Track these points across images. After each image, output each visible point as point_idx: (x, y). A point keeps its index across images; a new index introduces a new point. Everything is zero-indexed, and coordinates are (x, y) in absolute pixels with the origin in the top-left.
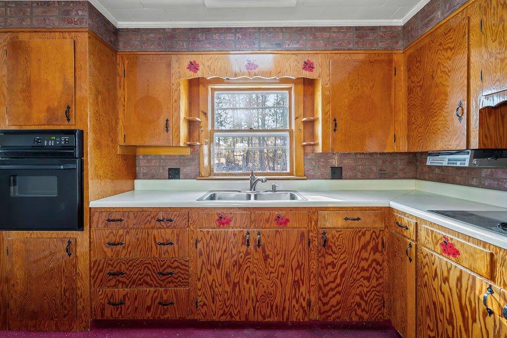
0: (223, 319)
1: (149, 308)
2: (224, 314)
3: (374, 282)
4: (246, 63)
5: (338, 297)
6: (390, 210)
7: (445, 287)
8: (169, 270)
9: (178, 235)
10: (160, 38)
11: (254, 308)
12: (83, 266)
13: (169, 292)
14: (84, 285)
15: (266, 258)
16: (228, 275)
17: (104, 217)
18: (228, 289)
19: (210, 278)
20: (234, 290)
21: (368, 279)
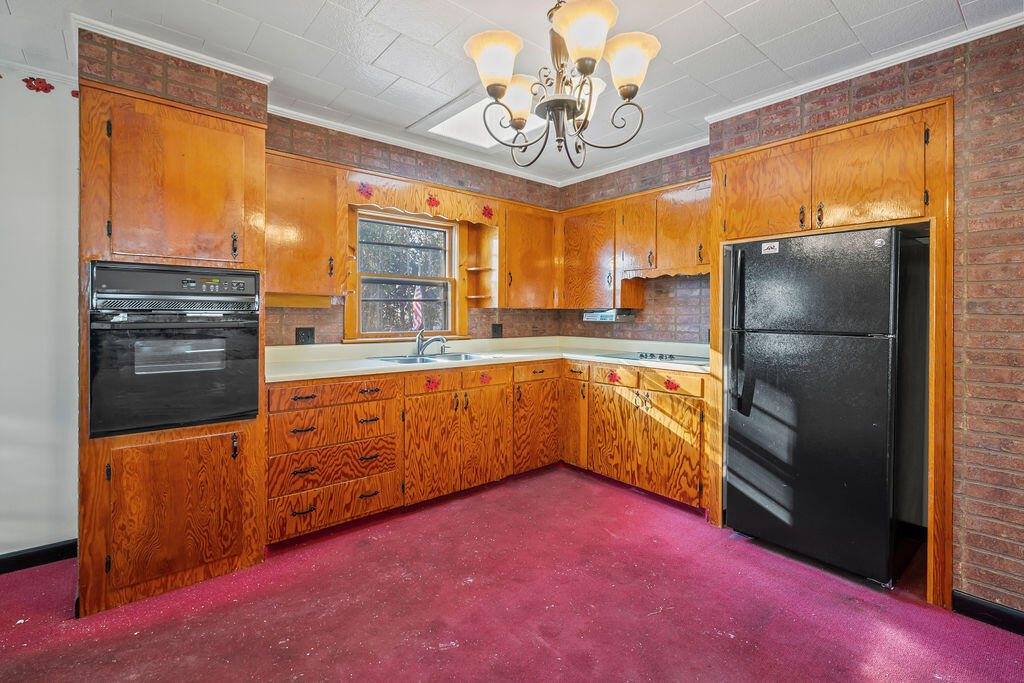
0: (431, 496)
1: (348, 507)
2: (433, 490)
3: (552, 428)
4: (427, 197)
5: (528, 447)
6: (563, 360)
7: (611, 406)
8: (374, 453)
9: (384, 408)
11: (461, 476)
12: (255, 467)
13: (370, 483)
14: (256, 497)
15: (472, 420)
16: (436, 446)
17: (289, 396)
18: (436, 461)
19: (419, 453)
20: (442, 461)
21: (548, 426)
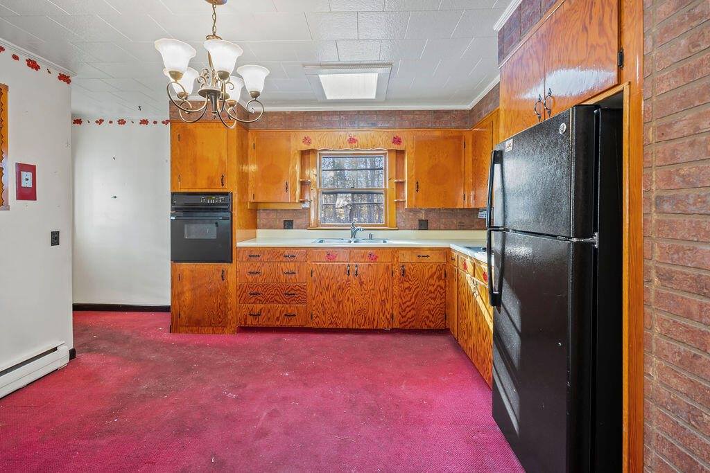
0: (331, 327)
1: (278, 319)
2: (331, 323)
3: (438, 301)
4: (348, 138)
5: (413, 312)
8: (292, 292)
9: (299, 267)
10: (281, 119)
11: (353, 319)
12: (232, 288)
13: (293, 308)
14: (233, 301)
15: (361, 283)
16: (334, 296)
17: (247, 254)
18: (334, 305)
19: (322, 298)
20: (338, 306)
21: (434, 299)
